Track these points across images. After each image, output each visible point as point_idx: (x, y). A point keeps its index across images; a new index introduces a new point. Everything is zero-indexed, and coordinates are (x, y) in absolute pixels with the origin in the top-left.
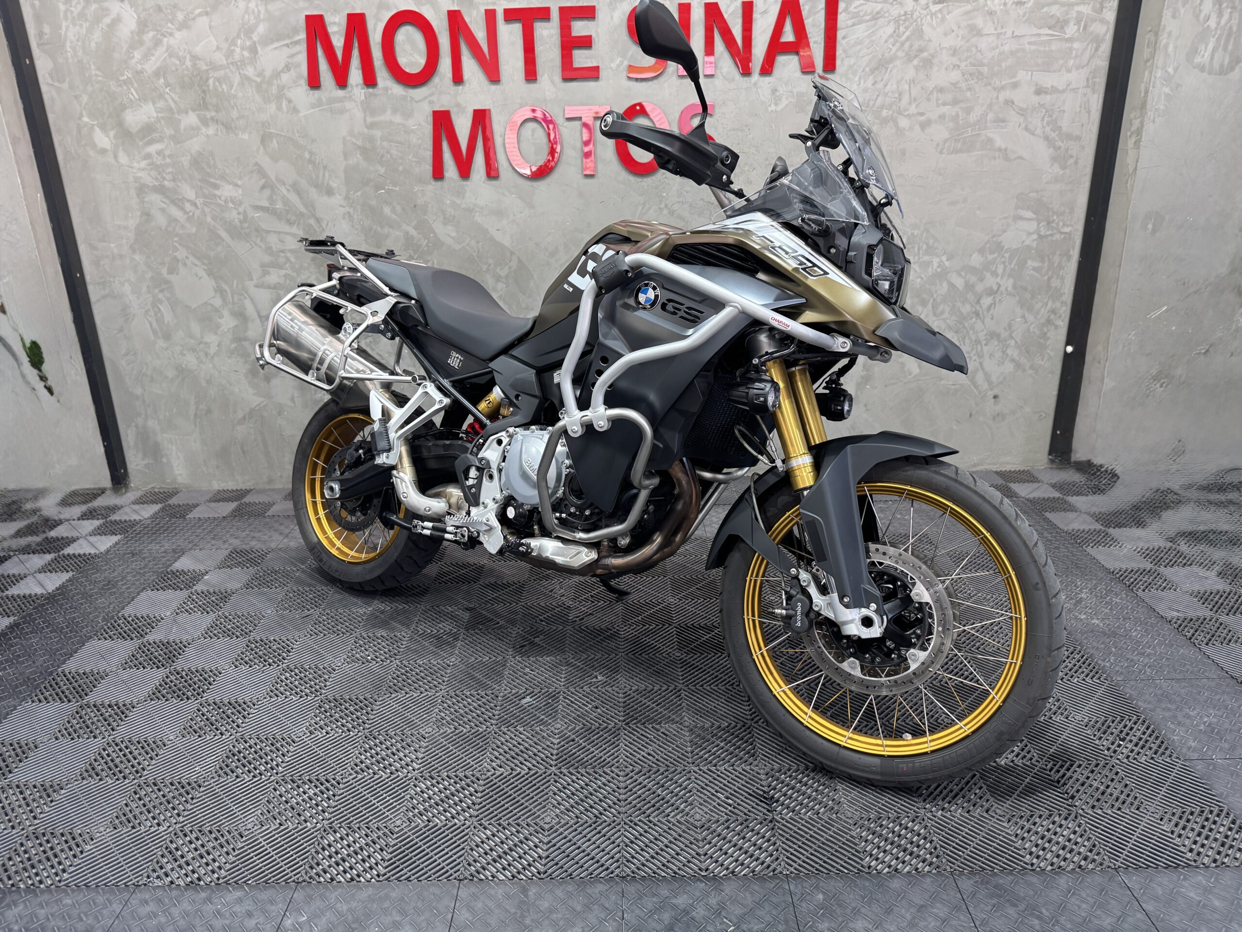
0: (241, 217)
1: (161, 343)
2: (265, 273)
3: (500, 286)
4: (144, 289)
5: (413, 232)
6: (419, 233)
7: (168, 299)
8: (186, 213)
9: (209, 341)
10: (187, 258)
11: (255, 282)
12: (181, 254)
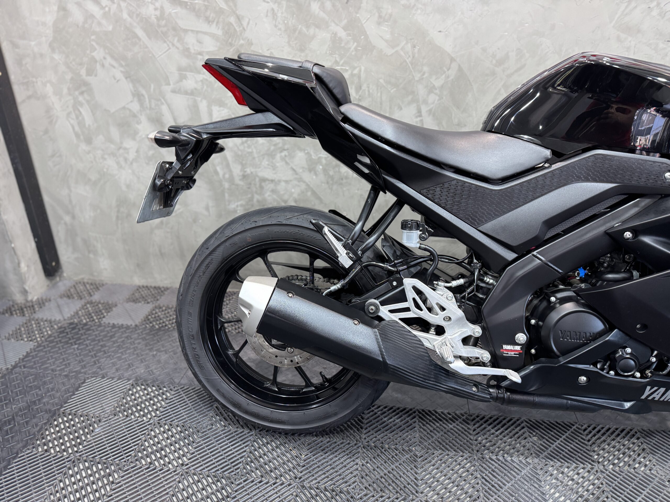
0: (158, 13)
1: (83, 147)
2: (182, 78)
3: (433, 98)
4: (65, 91)
5: (342, 34)
6: (349, 35)
7: (88, 102)
8: (102, 8)
9: (128, 146)
10: (105, 58)
11: (172, 86)
12: (99, 54)
